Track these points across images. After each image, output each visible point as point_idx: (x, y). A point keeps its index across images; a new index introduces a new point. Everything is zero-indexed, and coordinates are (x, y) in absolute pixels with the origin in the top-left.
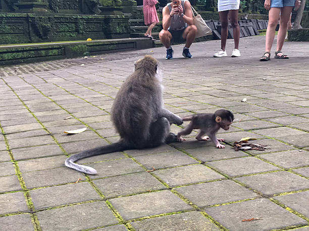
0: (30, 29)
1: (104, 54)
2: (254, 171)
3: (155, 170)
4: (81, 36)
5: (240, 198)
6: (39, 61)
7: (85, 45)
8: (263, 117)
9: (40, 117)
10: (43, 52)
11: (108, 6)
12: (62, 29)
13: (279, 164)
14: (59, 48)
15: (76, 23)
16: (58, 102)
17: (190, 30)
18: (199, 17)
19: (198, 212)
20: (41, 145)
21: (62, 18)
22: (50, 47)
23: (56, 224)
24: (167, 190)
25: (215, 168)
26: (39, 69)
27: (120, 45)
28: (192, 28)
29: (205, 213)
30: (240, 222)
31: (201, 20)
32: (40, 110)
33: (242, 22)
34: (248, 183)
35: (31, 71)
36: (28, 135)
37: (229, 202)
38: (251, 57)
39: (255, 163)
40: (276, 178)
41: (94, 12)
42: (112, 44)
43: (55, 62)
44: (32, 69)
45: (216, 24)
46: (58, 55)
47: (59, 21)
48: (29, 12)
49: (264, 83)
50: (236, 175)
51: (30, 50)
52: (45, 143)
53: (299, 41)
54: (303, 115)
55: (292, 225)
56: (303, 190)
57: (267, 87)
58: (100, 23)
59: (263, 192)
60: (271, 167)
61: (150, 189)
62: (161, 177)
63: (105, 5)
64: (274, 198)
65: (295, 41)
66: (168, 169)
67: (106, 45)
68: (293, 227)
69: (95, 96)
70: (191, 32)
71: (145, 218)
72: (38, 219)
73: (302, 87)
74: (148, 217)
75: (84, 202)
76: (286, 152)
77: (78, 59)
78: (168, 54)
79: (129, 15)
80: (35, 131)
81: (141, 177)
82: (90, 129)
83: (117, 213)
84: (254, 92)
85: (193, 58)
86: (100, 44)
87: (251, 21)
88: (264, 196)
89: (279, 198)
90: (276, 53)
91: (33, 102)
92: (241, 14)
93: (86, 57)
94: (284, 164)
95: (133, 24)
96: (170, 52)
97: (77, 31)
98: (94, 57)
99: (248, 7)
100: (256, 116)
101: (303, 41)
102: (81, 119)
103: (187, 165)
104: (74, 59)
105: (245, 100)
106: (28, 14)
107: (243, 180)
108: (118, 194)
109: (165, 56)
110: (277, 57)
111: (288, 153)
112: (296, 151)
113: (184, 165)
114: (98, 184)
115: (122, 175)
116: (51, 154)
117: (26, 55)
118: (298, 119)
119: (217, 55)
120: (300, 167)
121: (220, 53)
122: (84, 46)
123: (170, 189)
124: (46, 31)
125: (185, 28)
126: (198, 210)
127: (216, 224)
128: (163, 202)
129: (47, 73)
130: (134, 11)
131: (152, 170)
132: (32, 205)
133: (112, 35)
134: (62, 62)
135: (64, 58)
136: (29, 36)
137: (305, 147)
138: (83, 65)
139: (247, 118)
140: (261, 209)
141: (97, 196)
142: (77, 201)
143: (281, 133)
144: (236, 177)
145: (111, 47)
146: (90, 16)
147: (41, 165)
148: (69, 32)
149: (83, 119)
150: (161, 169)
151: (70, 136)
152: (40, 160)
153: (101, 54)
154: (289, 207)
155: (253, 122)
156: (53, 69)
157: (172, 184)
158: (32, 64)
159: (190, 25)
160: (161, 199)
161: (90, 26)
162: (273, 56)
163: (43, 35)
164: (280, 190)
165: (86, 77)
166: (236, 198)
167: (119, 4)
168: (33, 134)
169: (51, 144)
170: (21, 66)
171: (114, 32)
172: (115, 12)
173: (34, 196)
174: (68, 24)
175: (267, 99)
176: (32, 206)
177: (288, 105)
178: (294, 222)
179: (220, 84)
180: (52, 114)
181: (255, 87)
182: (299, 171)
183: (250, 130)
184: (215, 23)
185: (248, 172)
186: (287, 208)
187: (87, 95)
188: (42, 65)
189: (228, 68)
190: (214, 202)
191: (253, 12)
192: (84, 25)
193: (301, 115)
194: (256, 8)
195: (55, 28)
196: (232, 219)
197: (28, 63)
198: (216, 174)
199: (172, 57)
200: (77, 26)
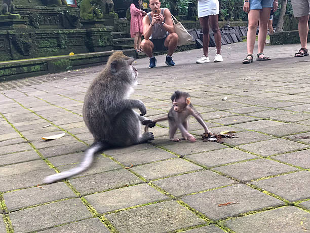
0: (11, 46)
1: (88, 67)
2: (232, 161)
3: (132, 167)
4: (63, 51)
5: (218, 186)
6: (21, 78)
7: (67, 59)
8: (244, 112)
9: (19, 127)
10: (25, 68)
11: (89, 20)
12: (43, 45)
13: (258, 153)
14: (41, 63)
15: (57, 38)
16: (37, 113)
17: (171, 38)
18: (179, 24)
19: (174, 201)
20: (18, 152)
21: (43, 33)
22: (32, 63)
23: (28, 223)
24: (144, 184)
25: (193, 160)
26: (21, 85)
27: (103, 58)
28: (173, 36)
29: (181, 202)
30: (216, 206)
31: (182, 27)
32: (19, 121)
33: (225, 29)
34: (226, 171)
35: (14, 88)
36: (6, 144)
37: (206, 190)
38: (233, 61)
39: (234, 153)
40: (254, 166)
41: (75, 27)
42: (95, 57)
43: (37, 78)
44: (14, 85)
45: (199, 32)
46: (41, 71)
47: (40, 37)
48: (9, 29)
49: (245, 83)
50: (214, 165)
51: (12, 67)
52: (22, 150)
53: (281, 44)
54: (283, 108)
55: (269, 206)
56: (281, 174)
57: (249, 86)
58: (81, 37)
59: (241, 179)
60: (250, 156)
61: (127, 184)
62: (138, 172)
63: (86, 18)
64: (251, 183)
65: (277, 44)
66: (146, 165)
67: (89, 58)
68: (269, 208)
69: (76, 105)
70: (172, 39)
71: (120, 210)
72: (10, 219)
73: (283, 84)
74: (123, 209)
75: (59, 200)
76: (264, 142)
77: (61, 74)
78: (151, 63)
79: (111, 28)
80: (12, 140)
81: (119, 174)
82: (69, 134)
83: (92, 208)
84: (235, 91)
85: (177, 65)
86: (83, 57)
87: (233, 28)
88: (241, 182)
89: (256, 183)
90: (258, 55)
91: (13, 114)
92: (224, 22)
93: (70, 71)
94: (263, 153)
95: (115, 37)
96: (153, 61)
97: (59, 46)
98: (77, 70)
99: (230, 15)
100: (236, 112)
101: (285, 44)
102: (60, 127)
103: (165, 160)
104: (57, 74)
105: (225, 98)
106: (9, 31)
107: (221, 170)
108: (94, 191)
109: (148, 66)
110: (259, 60)
111: (267, 142)
112: (276, 140)
113: (162, 160)
114: (74, 183)
115: (98, 173)
116: (28, 159)
117: (7, 72)
118: (278, 112)
119: (199, 61)
120: (279, 154)
121: (203, 60)
122: (66, 61)
123: (147, 182)
124: (27, 47)
125: (167, 36)
126: (174, 199)
127: (192, 211)
128: (139, 195)
129: (29, 88)
130: (116, 23)
131: (130, 167)
132: (5, 206)
133: (95, 49)
134: (44, 77)
135: (47, 74)
136: (10, 53)
137: (284, 136)
138: (66, 78)
139: (227, 114)
140: (237, 194)
141: (72, 194)
142: (51, 200)
143: (260, 125)
144: (214, 167)
145: (94, 60)
146: (72, 31)
147: (16, 170)
148: (51, 47)
149: (63, 126)
150: (139, 165)
151: (48, 142)
152: (16, 165)
153: (84, 68)
154: (266, 190)
155: (233, 117)
156: (35, 84)
157: (149, 178)
158: (14, 81)
159: (171, 33)
160: (138, 192)
161: (72, 40)
162: (255, 58)
163: (24, 51)
164: (257, 176)
165: (68, 88)
166: (214, 186)
167: (100, 17)
168: (11, 142)
169: (29, 150)
170: (3, 84)
171: (97, 45)
172: (96, 25)
173: (7, 198)
174: (50, 40)
175: (248, 96)
176: (5, 208)
177: (268, 100)
178: (270, 203)
179: (202, 86)
180: (31, 123)
181: (237, 87)
182: (278, 157)
183: (230, 124)
184: (197, 32)
185: (226, 162)
186: (265, 191)
187: (68, 104)
188: (24, 81)
189: (211, 72)
190: (190, 191)
191: (235, 20)
192: (66, 39)
193: (281, 109)
194: (238, 15)
195: (37, 44)
196: (208, 205)
197: (10, 80)
198: (195, 165)
199: (155, 65)
200: (59, 41)
